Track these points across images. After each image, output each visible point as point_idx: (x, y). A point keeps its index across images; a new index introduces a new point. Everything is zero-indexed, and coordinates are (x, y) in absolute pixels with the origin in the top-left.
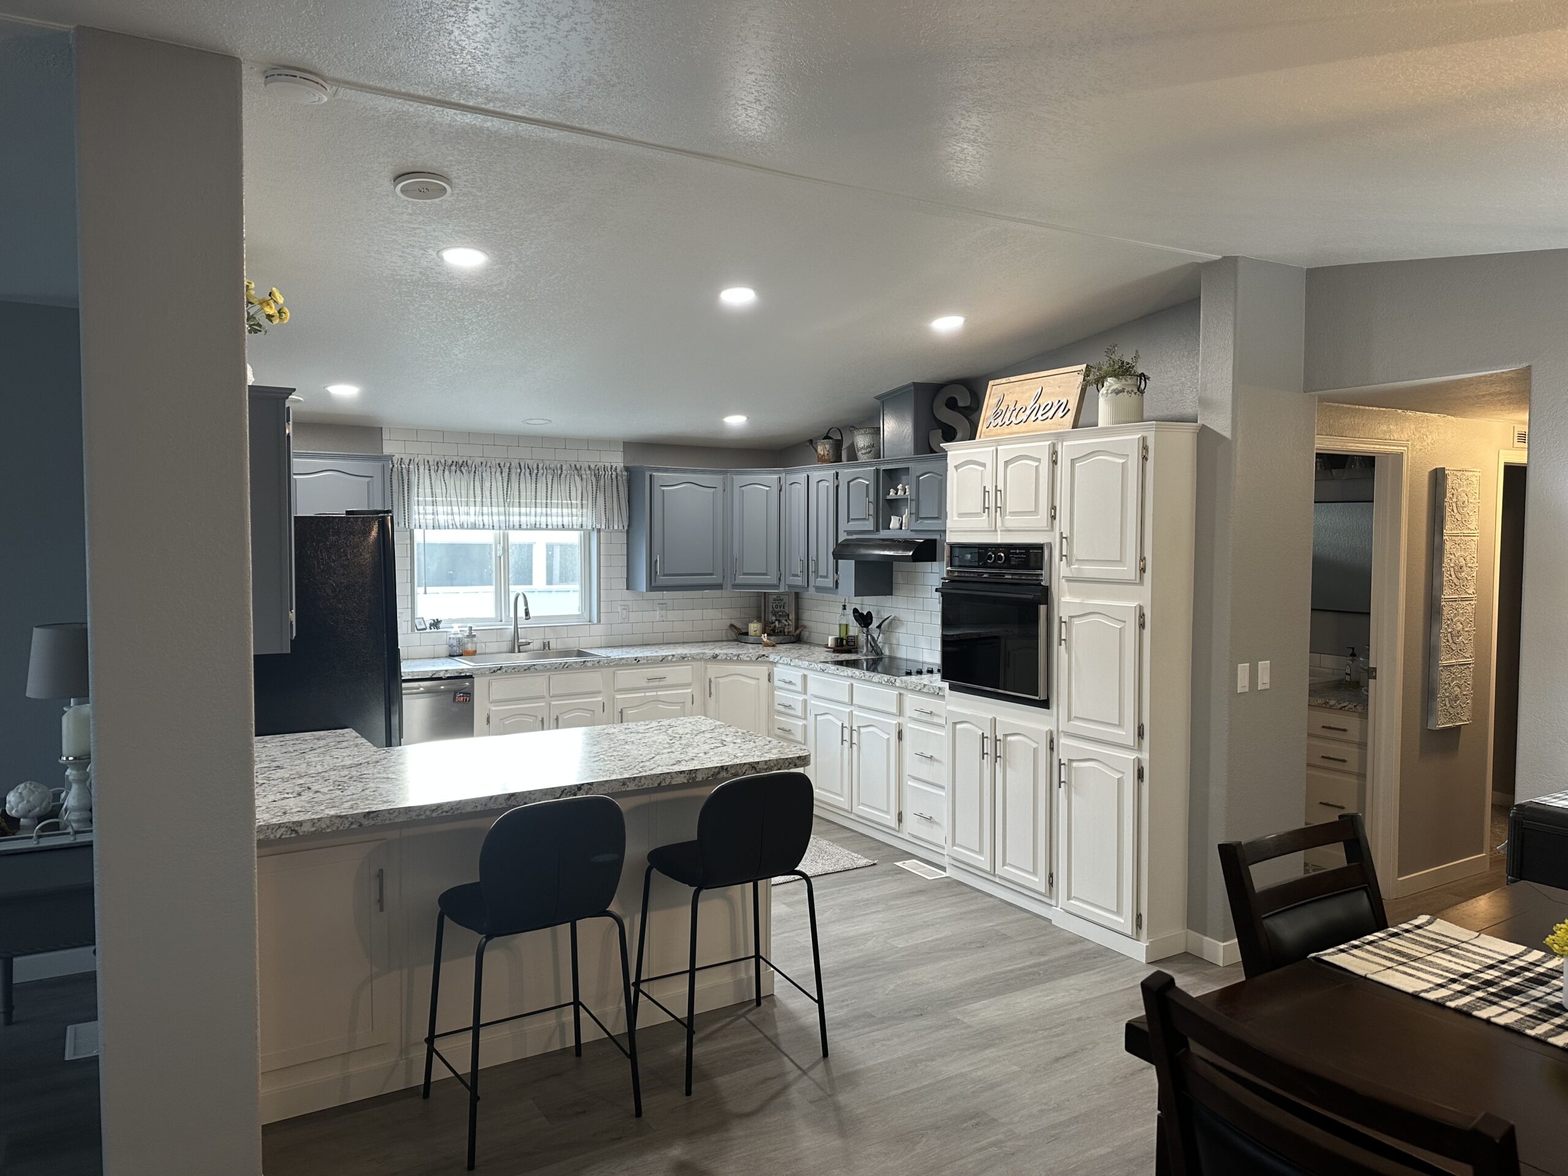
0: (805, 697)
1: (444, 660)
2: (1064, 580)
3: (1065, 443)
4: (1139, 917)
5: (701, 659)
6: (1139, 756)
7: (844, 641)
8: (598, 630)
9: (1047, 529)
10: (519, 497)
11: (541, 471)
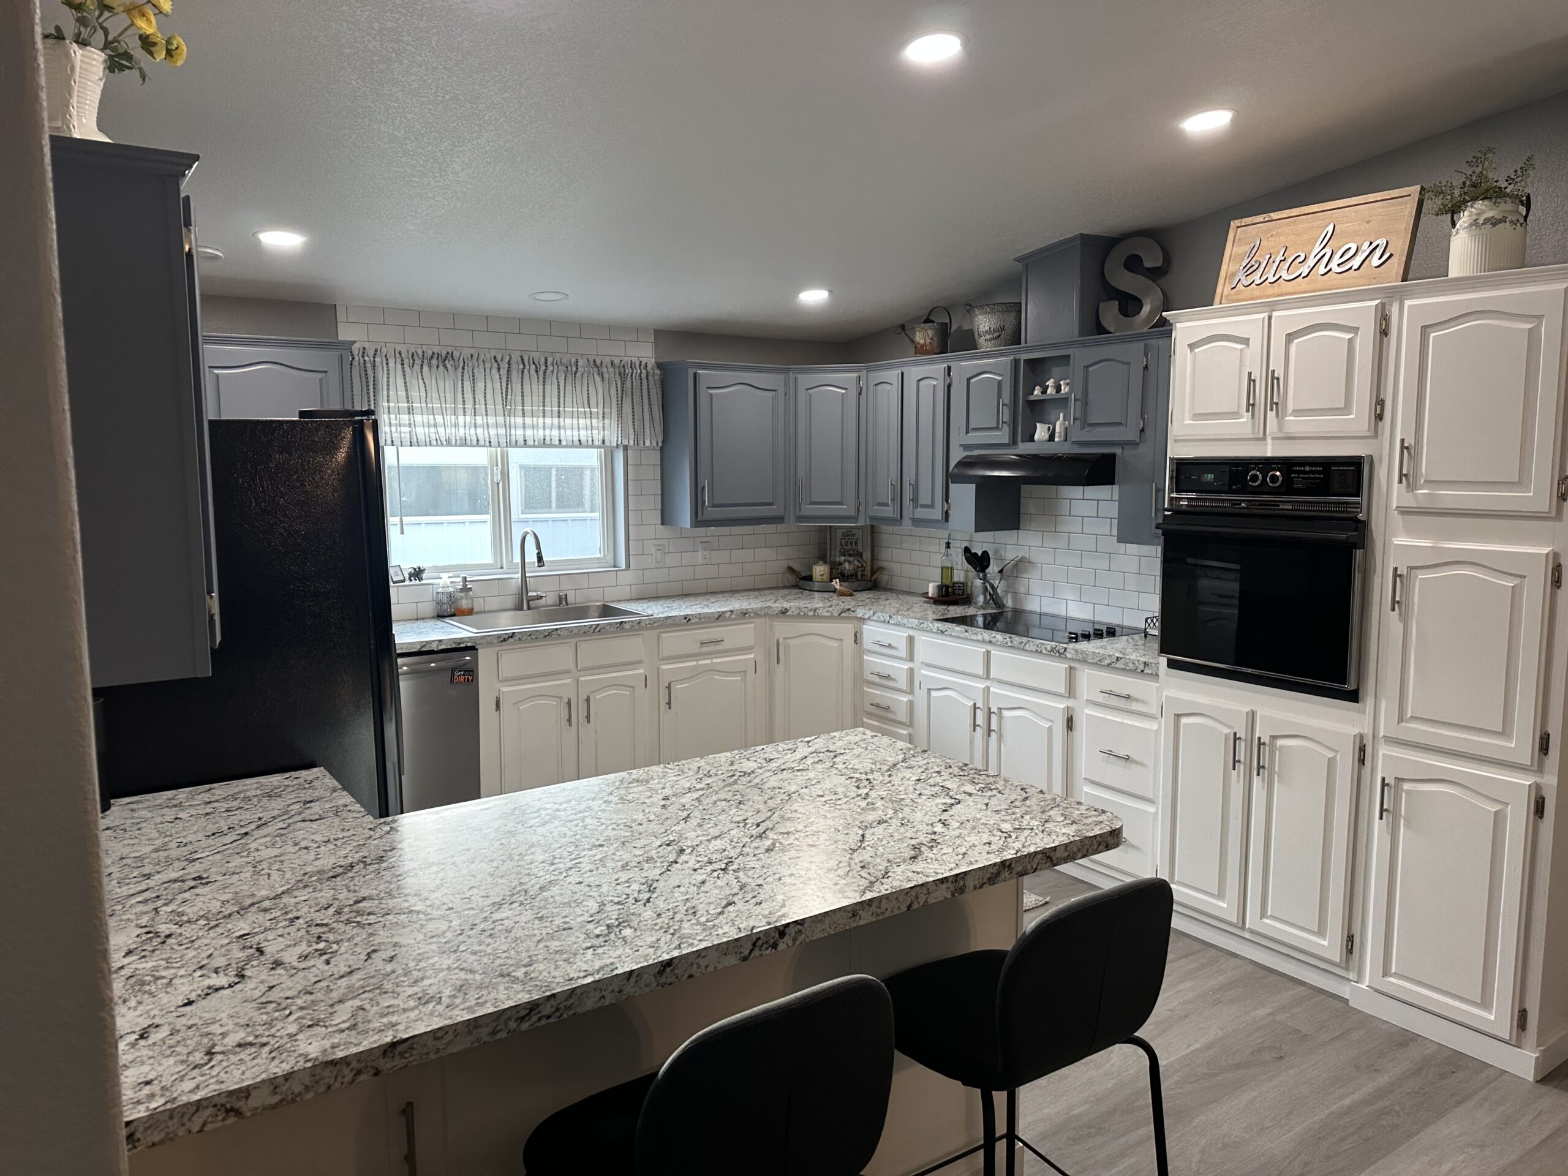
0: (911, 665)
1: (431, 623)
2: (1396, 512)
3: (1407, 303)
4: (1523, 1015)
5: (765, 615)
6: (1539, 780)
7: (950, 590)
8: (628, 577)
9: (1368, 434)
10: (523, 403)
11: (550, 368)
